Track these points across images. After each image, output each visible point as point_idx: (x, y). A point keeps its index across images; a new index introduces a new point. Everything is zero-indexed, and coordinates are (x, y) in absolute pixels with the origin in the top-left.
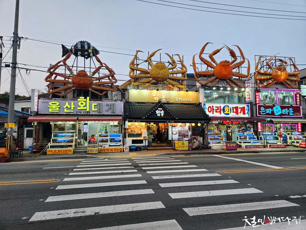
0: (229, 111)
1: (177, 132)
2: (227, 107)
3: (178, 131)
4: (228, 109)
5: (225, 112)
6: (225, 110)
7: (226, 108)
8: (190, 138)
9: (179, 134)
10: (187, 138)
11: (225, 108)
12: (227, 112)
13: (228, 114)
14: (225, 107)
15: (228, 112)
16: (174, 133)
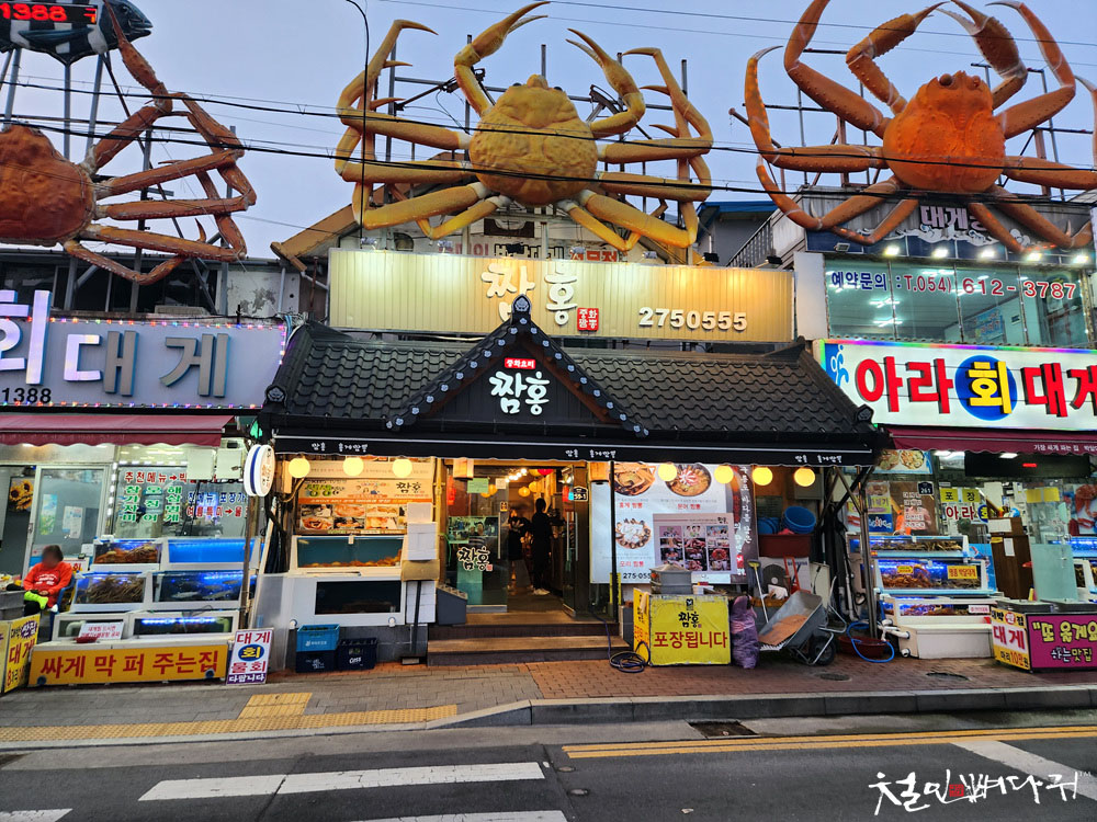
0: (998, 394)
1: (650, 525)
2: (987, 365)
3: (657, 518)
4: (997, 381)
5: (974, 402)
6: (976, 386)
7: (981, 375)
8: (741, 572)
9: (663, 542)
10: (722, 568)
11: (972, 373)
12: (986, 399)
13: (999, 412)
14: (970, 364)
15: (996, 402)
16: (627, 538)
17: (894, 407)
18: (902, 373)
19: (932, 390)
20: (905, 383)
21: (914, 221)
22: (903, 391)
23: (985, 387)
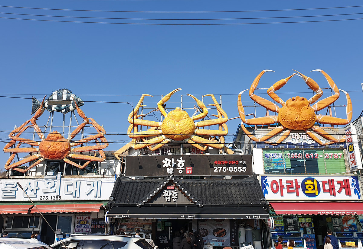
0: (314, 189)
2: (310, 181)
4: (313, 185)
5: (306, 192)
6: (307, 187)
7: (309, 183)
8: (234, 243)
11: (306, 183)
12: (310, 192)
15: (313, 192)
17: (282, 195)
18: (285, 184)
19: (294, 189)
20: (286, 187)
22: (285, 190)
23: (310, 187)
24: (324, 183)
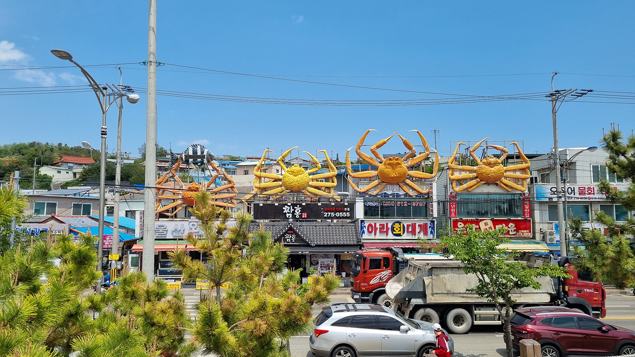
0: (400, 231)
2: (398, 224)
4: (400, 228)
5: (394, 233)
6: (395, 229)
7: (397, 225)
9: (321, 265)
11: (394, 226)
12: (397, 232)
13: (399, 235)
14: (394, 224)
15: (399, 232)
16: (313, 264)
17: (375, 234)
18: (378, 226)
19: (385, 230)
20: (378, 229)
21: (385, 188)
22: (378, 231)
23: (397, 229)
24: (408, 226)
